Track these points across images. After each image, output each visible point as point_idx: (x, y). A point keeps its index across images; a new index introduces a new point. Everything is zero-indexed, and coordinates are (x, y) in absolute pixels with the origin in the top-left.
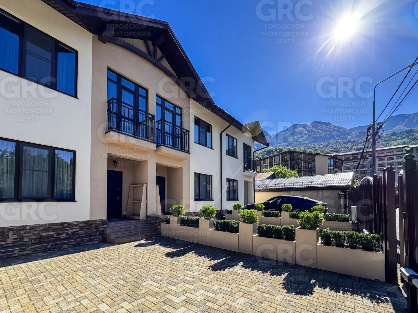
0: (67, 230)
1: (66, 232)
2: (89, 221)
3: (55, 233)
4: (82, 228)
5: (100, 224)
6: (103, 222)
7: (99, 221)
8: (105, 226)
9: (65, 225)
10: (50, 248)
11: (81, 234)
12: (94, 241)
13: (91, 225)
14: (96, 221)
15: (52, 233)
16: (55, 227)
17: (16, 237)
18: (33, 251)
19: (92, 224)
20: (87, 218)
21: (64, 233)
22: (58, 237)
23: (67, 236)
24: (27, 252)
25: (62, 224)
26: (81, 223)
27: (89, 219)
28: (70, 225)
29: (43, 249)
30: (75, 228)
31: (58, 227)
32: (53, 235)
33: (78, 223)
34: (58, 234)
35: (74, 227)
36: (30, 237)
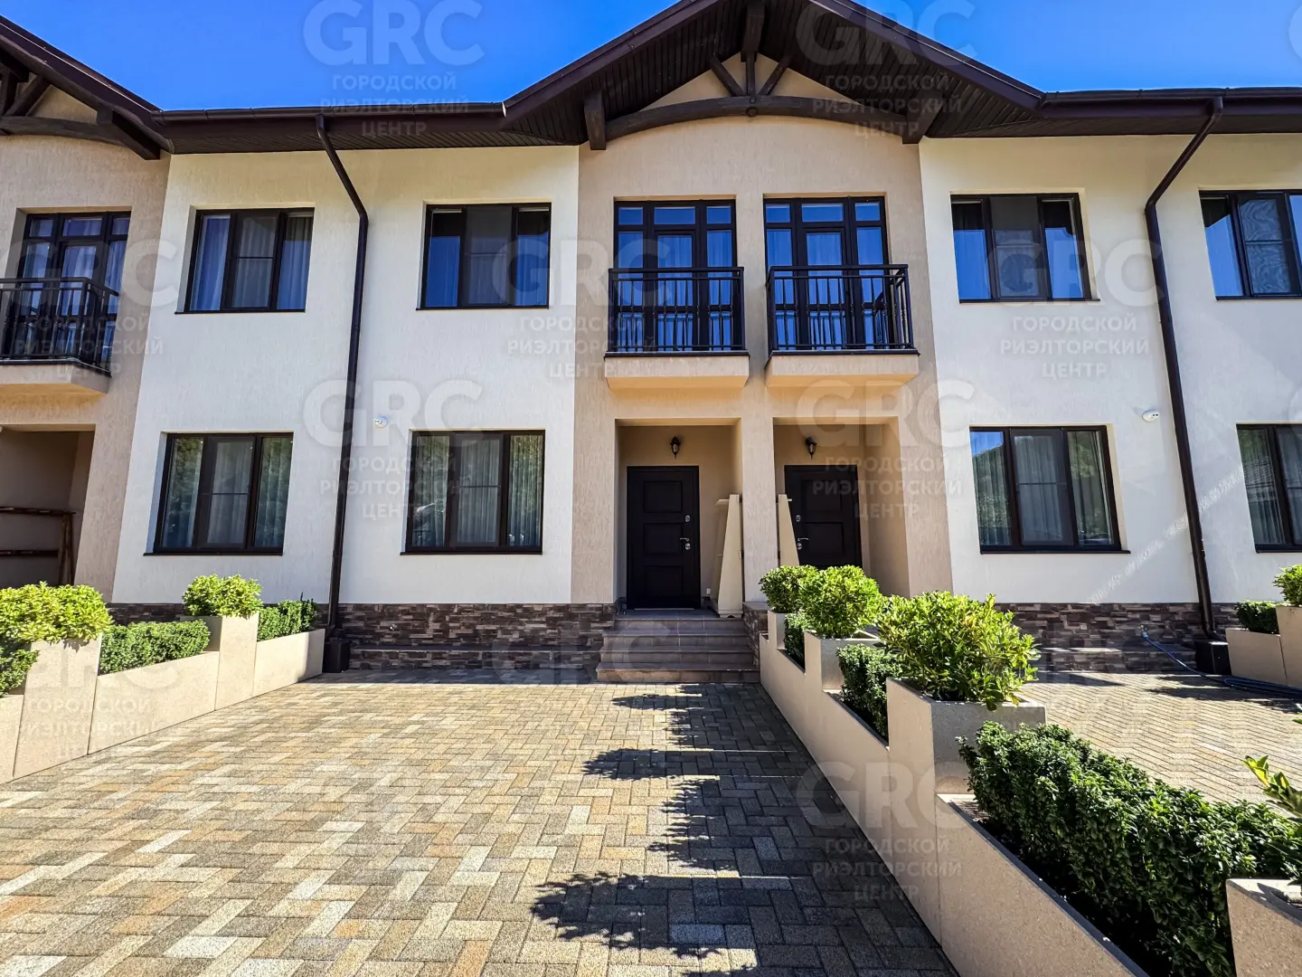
0: (521, 624)
1: (520, 628)
2: (568, 605)
3: (501, 628)
4: (552, 622)
5: (594, 615)
6: (603, 613)
7: (591, 609)
8: (609, 624)
9: (519, 611)
10: (480, 662)
11: (551, 639)
12: (571, 663)
13: (571, 617)
14: (583, 606)
15: (493, 627)
16: (500, 614)
17: (438, 628)
18: (452, 663)
19: (577, 615)
20: (565, 599)
21: (515, 629)
22: (503, 639)
23: (522, 639)
24: (443, 663)
25: (513, 608)
26: (551, 609)
27: (568, 601)
28: (526, 612)
29: (469, 662)
30: (537, 620)
31: (506, 614)
32: (495, 631)
33: (545, 610)
34: (506, 632)
35: (535, 617)
36: (459, 632)
